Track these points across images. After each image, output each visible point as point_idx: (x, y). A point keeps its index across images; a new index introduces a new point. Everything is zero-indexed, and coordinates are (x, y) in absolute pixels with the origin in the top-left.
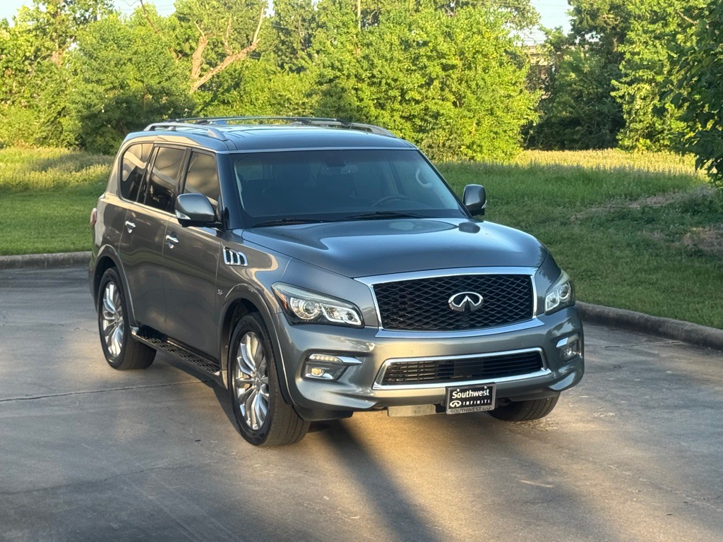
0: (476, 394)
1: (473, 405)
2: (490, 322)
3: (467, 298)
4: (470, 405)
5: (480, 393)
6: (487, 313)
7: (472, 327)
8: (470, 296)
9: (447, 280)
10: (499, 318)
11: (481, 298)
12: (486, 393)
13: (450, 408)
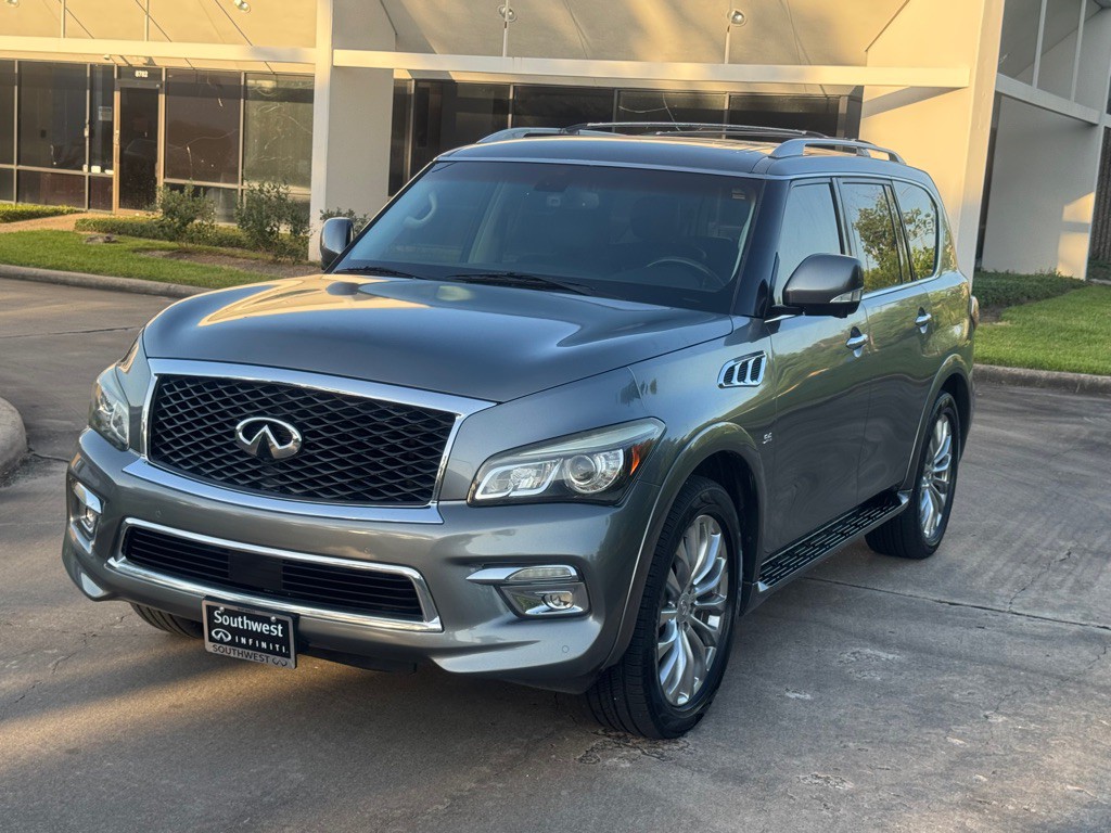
0: (256, 627)
1: (253, 648)
2: (319, 490)
3: (266, 429)
4: (246, 646)
5: (265, 628)
6: (311, 470)
7: (283, 492)
8: (273, 427)
9: (258, 388)
10: (342, 487)
11: (296, 435)
12: (278, 631)
13: (211, 639)
